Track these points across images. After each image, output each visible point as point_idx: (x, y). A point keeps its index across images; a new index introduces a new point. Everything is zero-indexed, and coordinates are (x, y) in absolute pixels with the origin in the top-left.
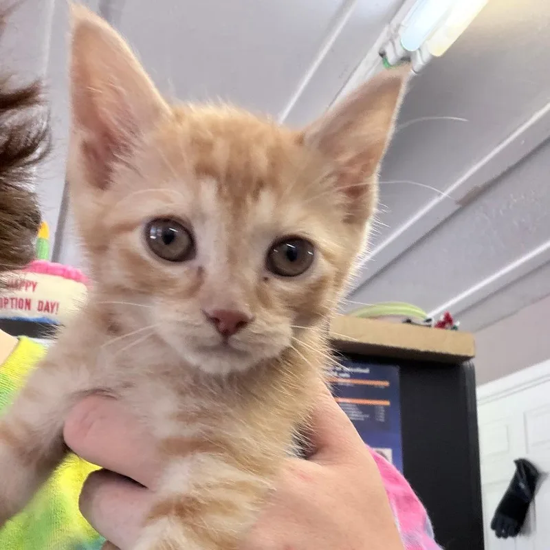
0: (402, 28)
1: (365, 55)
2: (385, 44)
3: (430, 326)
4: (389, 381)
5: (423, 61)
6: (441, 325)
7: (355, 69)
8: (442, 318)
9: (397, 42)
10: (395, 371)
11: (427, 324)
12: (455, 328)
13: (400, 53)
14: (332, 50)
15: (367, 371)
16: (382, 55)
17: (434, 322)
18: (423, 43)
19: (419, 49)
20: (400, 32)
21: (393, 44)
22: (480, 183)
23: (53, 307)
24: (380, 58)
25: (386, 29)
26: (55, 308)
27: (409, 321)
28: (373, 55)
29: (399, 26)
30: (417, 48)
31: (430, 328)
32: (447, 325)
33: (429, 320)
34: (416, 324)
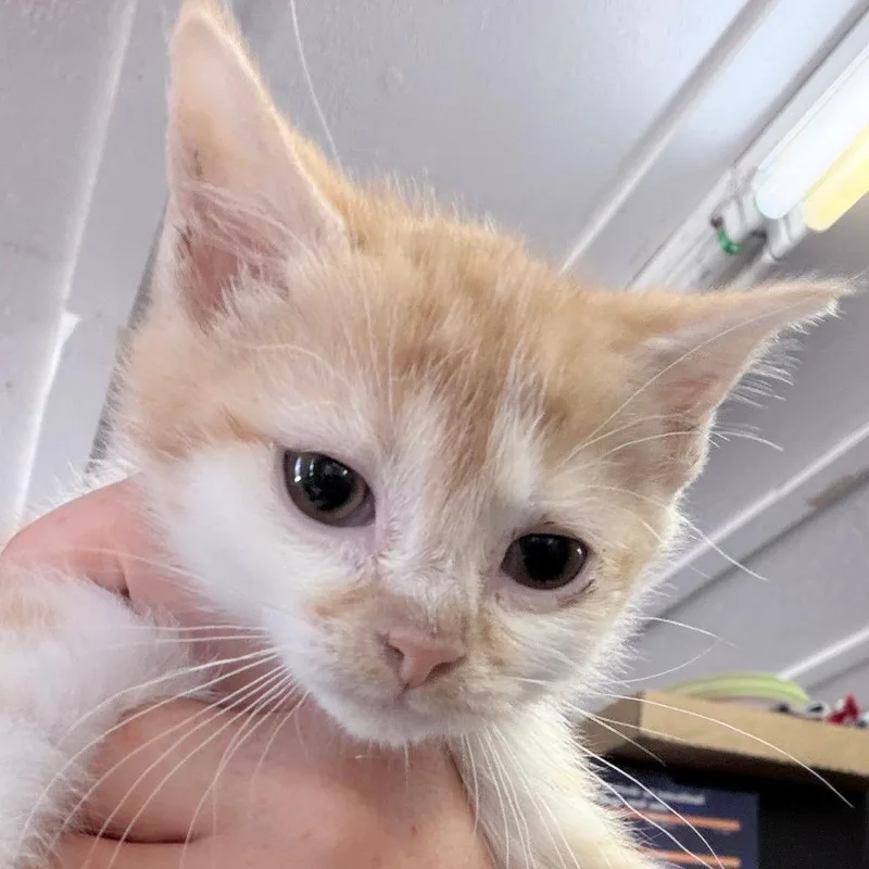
0: (758, 178)
1: (683, 222)
2: (723, 204)
3: (818, 720)
4: (741, 820)
5: (791, 238)
6: (838, 718)
7: (660, 248)
8: (840, 705)
9: (747, 201)
10: (750, 802)
11: (815, 715)
12: (862, 725)
13: (752, 221)
14: (622, 211)
15: (698, 800)
16: (717, 223)
17: (827, 712)
18: (795, 206)
19: (786, 218)
20: (755, 185)
21: (740, 204)
24: (712, 231)
25: (727, 177)
27: (784, 709)
28: (698, 224)
29: (753, 172)
30: (782, 216)
31: (817, 725)
32: (847, 719)
33: (818, 709)
34: (796, 715)
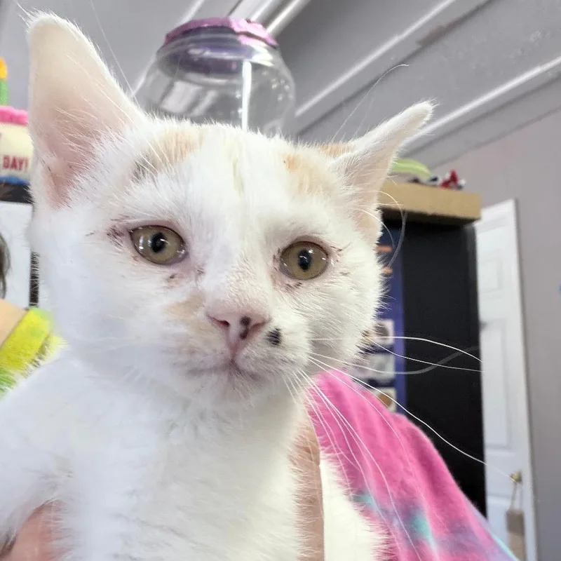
3: (435, 186)
6: (446, 184)
8: (447, 176)
11: (433, 183)
12: (460, 187)
17: (440, 181)
22: (444, 22)
23: (21, 163)
26: (24, 165)
27: (416, 181)
31: (434, 190)
32: (452, 184)
33: (435, 179)
34: (422, 184)
